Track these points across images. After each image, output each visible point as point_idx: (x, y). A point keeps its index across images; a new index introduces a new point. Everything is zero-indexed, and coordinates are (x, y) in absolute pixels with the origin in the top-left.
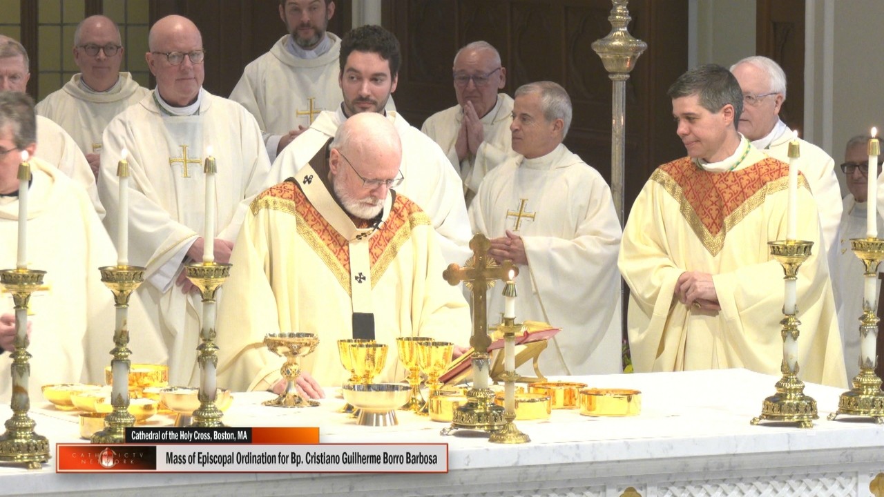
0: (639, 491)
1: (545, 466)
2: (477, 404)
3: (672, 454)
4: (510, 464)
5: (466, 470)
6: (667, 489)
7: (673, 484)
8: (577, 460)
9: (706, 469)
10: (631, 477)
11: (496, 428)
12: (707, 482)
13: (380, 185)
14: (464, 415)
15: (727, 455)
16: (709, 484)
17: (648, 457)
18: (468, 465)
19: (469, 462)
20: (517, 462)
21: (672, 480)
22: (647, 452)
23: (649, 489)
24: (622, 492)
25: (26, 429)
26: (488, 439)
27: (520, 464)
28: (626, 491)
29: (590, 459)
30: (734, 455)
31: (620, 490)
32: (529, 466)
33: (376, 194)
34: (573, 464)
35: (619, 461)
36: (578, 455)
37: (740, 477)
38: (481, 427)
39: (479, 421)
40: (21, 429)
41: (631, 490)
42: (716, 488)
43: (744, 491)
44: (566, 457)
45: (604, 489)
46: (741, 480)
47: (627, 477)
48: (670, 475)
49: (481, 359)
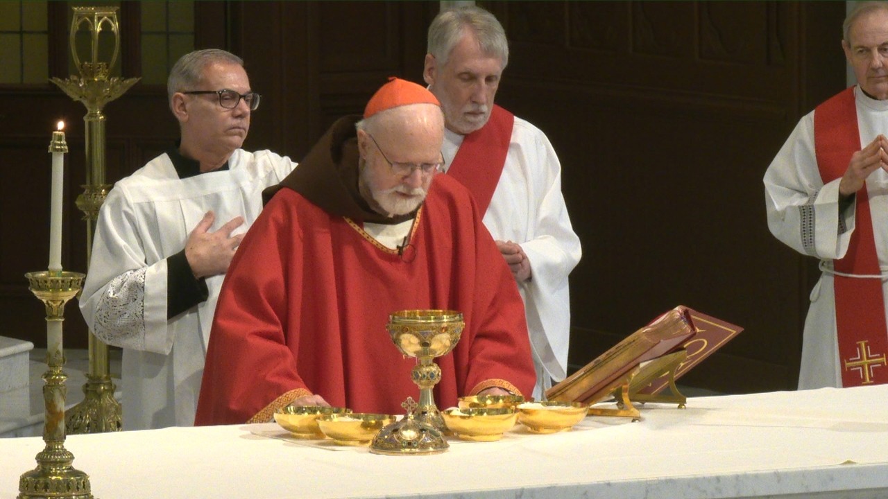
13: (413, 170)
25: (62, 463)
33: (408, 181)
40: (55, 463)
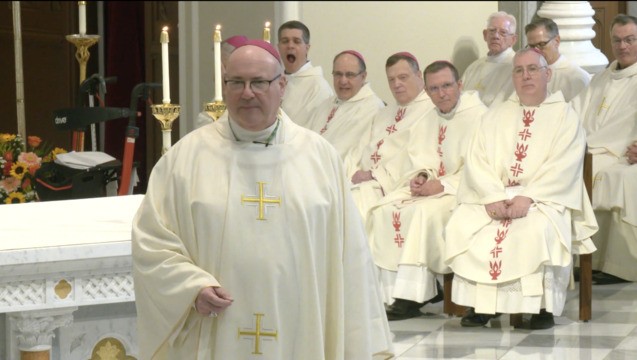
0: (69, 283)
3: (91, 256)
6: (89, 281)
7: (93, 276)
8: (25, 262)
9: (116, 266)
10: (63, 272)
12: (117, 274)
16: (118, 276)
17: (75, 258)
21: (92, 274)
22: (75, 255)
23: (76, 280)
24: (57, 283)
28: (60, 283)
29: (34, 261)
31: (55, 282)
34: (22, 264)
35: (54, 262)
36: (26, 259)
41: (63, 282)
44: (17, 260)
45: (44, 281)
47: (61, 272)
48: (91, 270)
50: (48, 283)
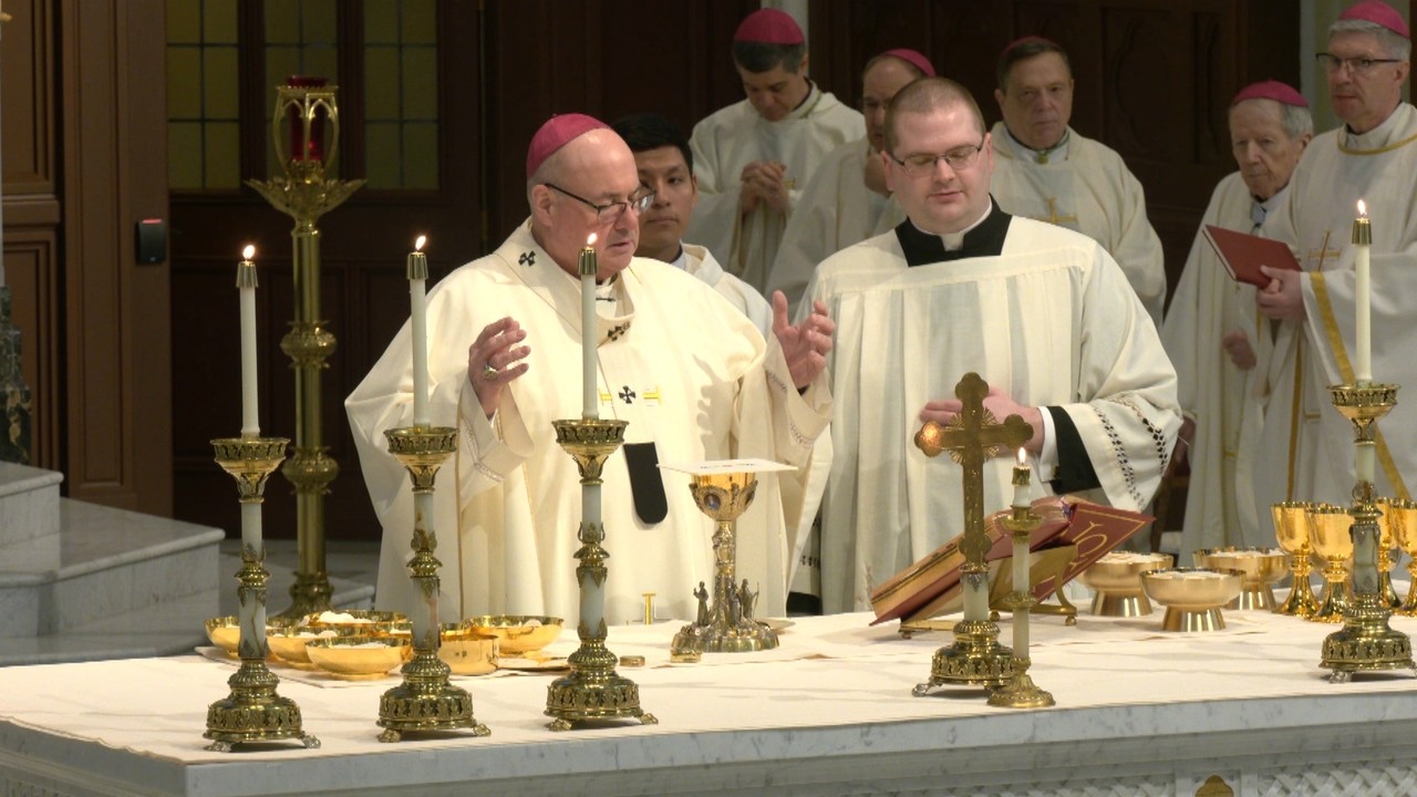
0: (1228, 782)
1: (1078, 742)
2: (971, 647)
3: (1279, 722)
4: (1021, 740)
5: (950, 750)
6: (1274, 779)
7: (1283, 769)
8: (1128, 734)
9: (1336, 747)
10: (1215, 759)
11: (1001, 682)
12: (1337, 766)
14: (951, 663)
15: (1371, 723)
16: (1341, 770)
17: (1242, 726)
18: (953, 742)
19: (955, 738)
20: (1033, 737)
21: (1281, 764)
22: (1241, 718)
23: (1245, 778)
24: (1201, 784)
25: (263, 688)
26: (986, 701)
27: (1037, 740)
28: (1207, 782)
29: (1150, 732)
30: (1381, 722)
31: (1197, 780)
32: (1052, 743)
34: (1122, 739)
35: (1196, 735)
36: (1130, 726)
37: (1390, 758)
38: (981, 681)
39: (977, 671)
41: (1216, 780)
42: (1352, 776)
43: (1398, 781)
44: (1111, 728)
45: (1172, 779)
46: (1391, 762)
47: (1209, 759)
48: (1278, 755)
49: (976, 572)
50: (1179, 782)
